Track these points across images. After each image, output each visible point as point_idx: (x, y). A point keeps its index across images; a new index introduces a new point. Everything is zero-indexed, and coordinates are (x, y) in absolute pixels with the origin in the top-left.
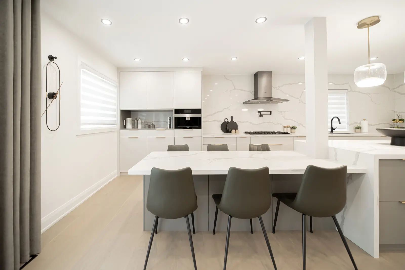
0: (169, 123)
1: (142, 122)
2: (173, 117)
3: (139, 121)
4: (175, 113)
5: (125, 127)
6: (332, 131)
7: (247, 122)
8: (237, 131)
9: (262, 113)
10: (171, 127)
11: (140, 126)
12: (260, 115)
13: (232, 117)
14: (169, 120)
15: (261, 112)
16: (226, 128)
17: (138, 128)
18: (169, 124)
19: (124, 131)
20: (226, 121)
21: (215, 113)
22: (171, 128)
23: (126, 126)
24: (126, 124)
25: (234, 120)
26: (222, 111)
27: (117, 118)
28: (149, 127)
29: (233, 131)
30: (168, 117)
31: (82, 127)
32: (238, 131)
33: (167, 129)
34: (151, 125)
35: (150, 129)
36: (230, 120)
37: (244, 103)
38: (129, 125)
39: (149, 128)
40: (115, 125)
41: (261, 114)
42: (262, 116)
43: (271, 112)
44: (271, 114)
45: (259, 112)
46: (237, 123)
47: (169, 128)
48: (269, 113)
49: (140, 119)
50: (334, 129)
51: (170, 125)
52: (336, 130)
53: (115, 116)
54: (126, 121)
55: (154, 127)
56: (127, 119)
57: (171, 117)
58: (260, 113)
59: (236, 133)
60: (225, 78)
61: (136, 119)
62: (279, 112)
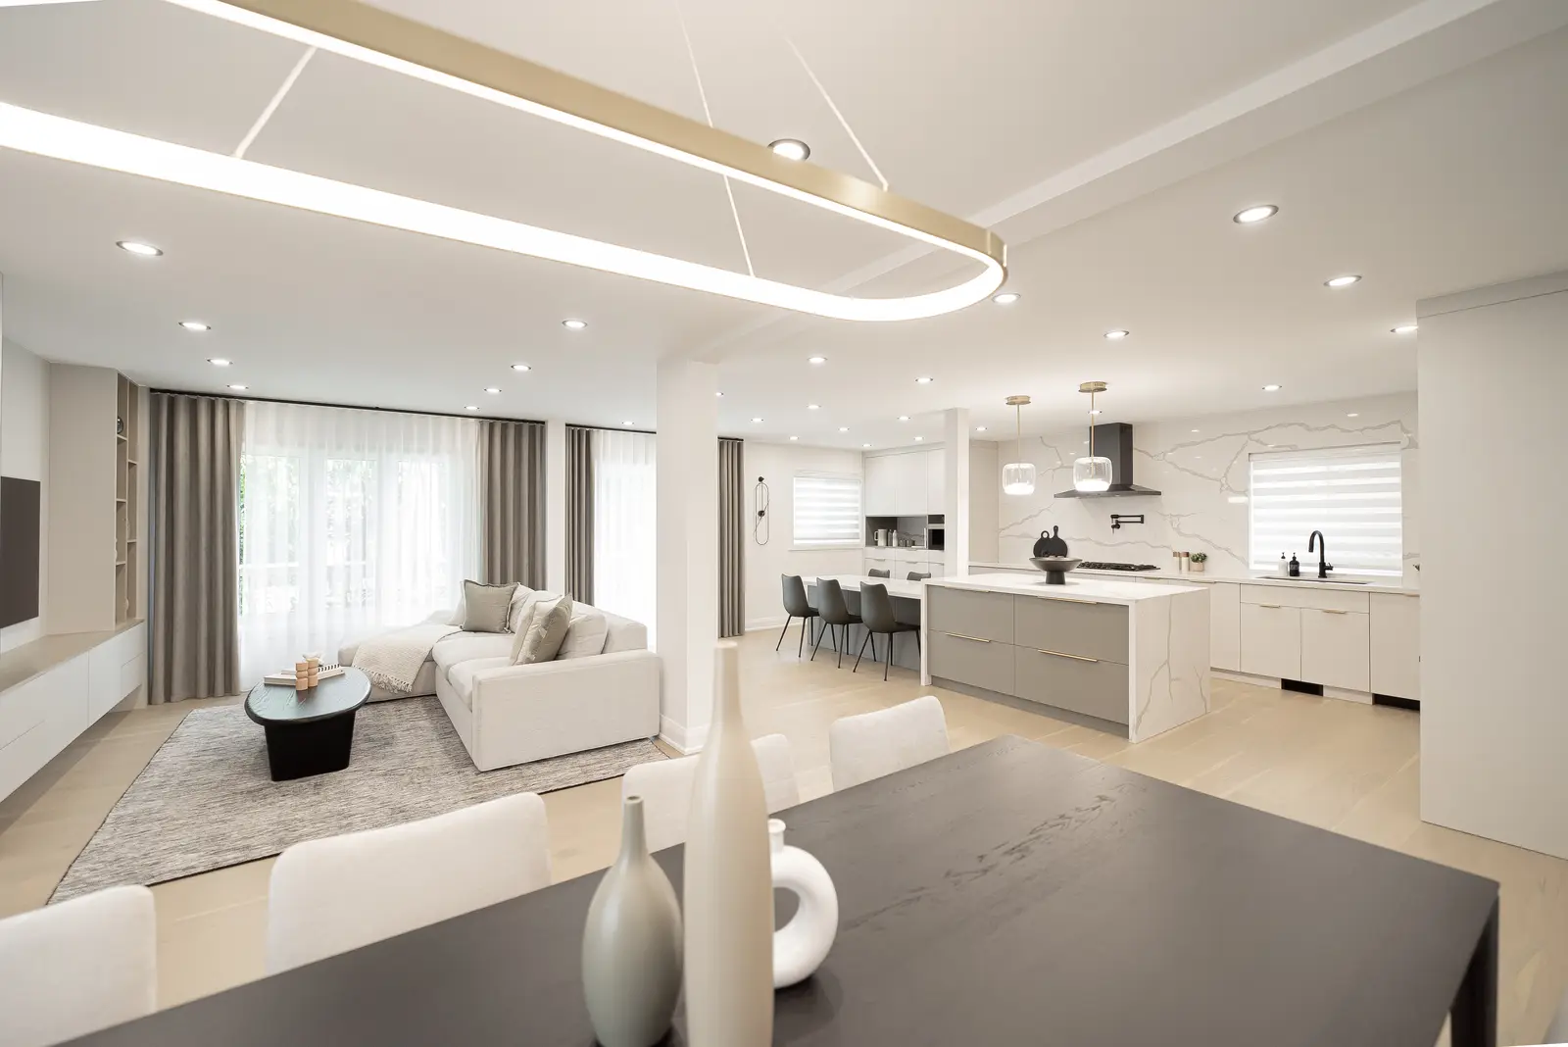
1: (897, 537)
3: (894, 536)
4: (929, 522)
5: (876, 543)
6: (1322, 574)
7: (1088, 539)
9: (1120, 520)
10: (925, 546)
11: (895, 542)
12: (1114, 524)
13: (1056, 529)
15: (1117, 518)
17: (892, 545)
19: (872, 549)
20: (1045, 535)
21: (1024, 520)
24: (875, 538)
25: (1061, 535)
26: (1036, 516)
27: (861, 530)
28: (906, 544)
30: (926, 529)
31: (796, 542)
34: (909, 542)
35: (906, 547)
36: (1051, 536)
38: (881, 542)
40: (858, 541)
41: (1117, 522)
42: (1120, 527)
43: (1142, 517)
44: (1142, 522)
45: (1113, 517)
46: (1067, 542)
48: (1139, 519)
49: (895, 532)
50: (1330, 568)
52: (1335, 571)
53: (857, 526)
54: (875, 535)
55: (911, 545)
56: (877, 530)
58: (1115, 520)
61: (890, 531)
62: (1165, 515)
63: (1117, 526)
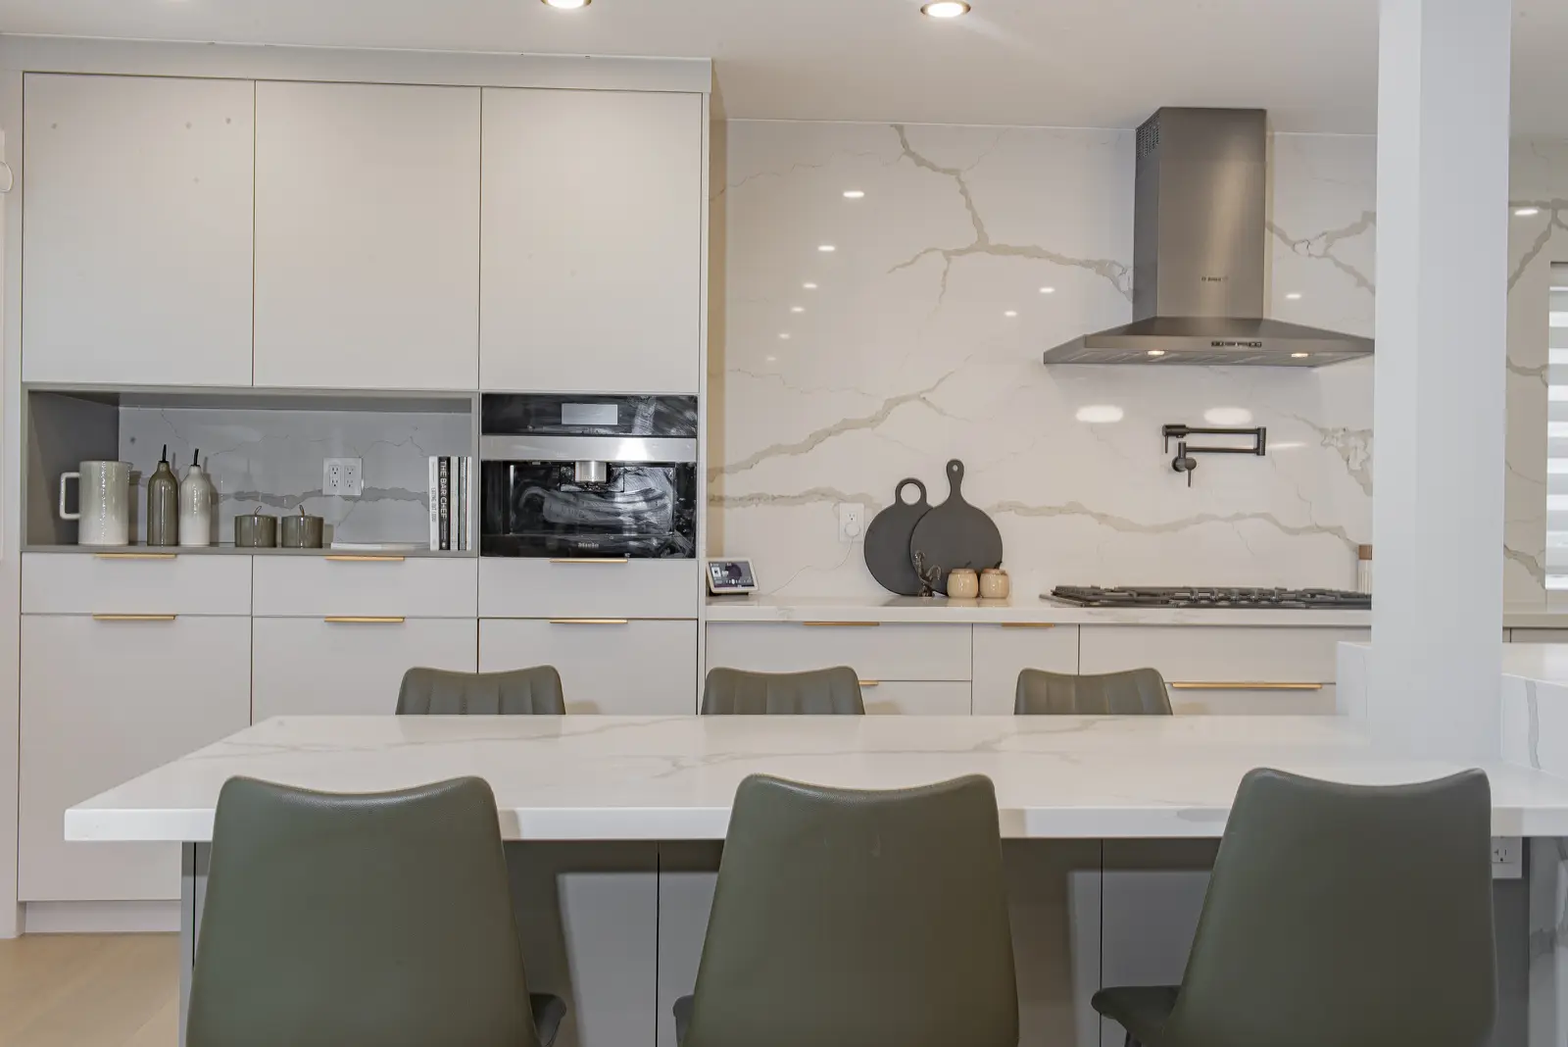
0: (434, 503)
1: (213, 500)
2: (470, 459)
3: (193, 491)
4: (490, 427)
5: (69, 536)
7: (1073, 508)
8: (991, 579)
9: (1191, 441)
10: (454, 537)
11: (194, 530)
12: (1173, 453)
13: (955, 472)
14: (433, 484)
15: (1183, 435)
16: (910, 558)
17: (177, 544)
18: (434, 511)
19: (53, 565)
20: (911, 496)
21: (817, 438)
22: (454, 546)
23: (76, 522)
24: (73, 506)
25: (971, 494)
26: (873, 422)
28: (273, 536)
29: (962, 581)
30: (433, 461)
32: (1000, 580)
33: (423, 552)
34: (292, 525)
35: (279, 549)
36: (938, 495)
37: (1051, 358)
39: (275, 546)
41: (1184, 449)
42: (1191, 466)
43: (1260, 433)
44: (1259, 451)
45: (1172, 431)
46: (998, 520)
47: (434, 546)
48: (1250, 442)
49: (195, 470)
51: (445, 522)
54: (73, 485)
55: (317, 536)
56: (84, 465)
57: (454, 461)
58: (1174, 442)
59: (979, 595)
60: (909, 153)
61: (163, 468)
62: (1322, 431)
63: (1183, 463)
